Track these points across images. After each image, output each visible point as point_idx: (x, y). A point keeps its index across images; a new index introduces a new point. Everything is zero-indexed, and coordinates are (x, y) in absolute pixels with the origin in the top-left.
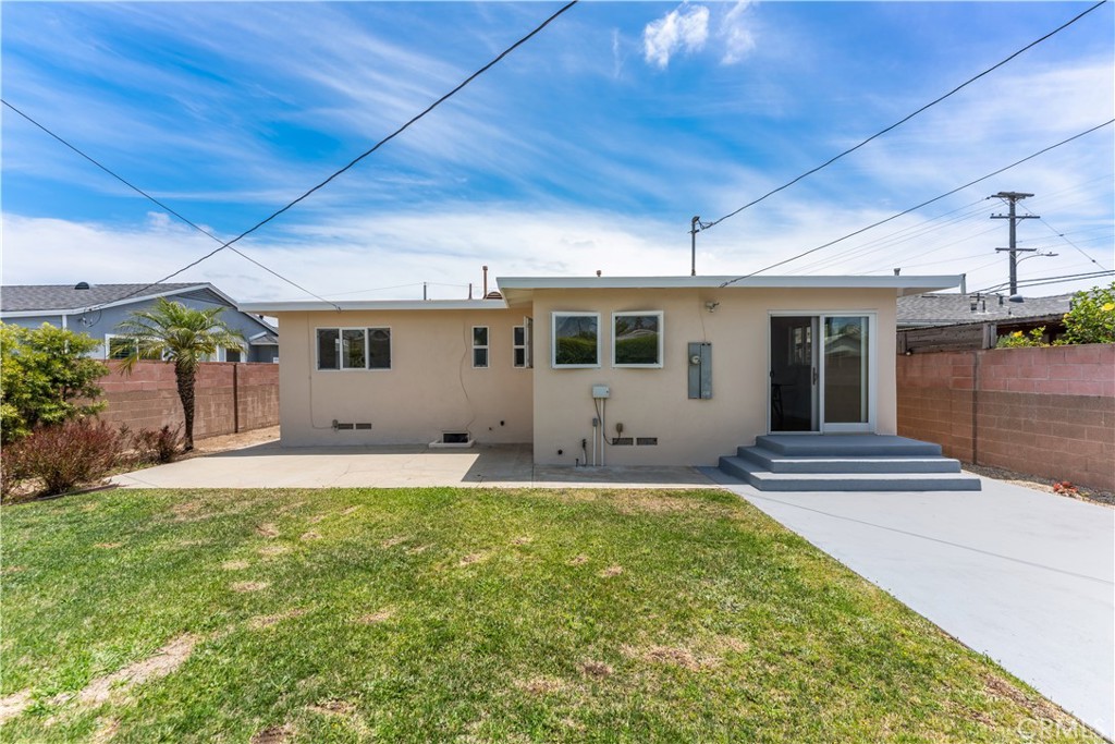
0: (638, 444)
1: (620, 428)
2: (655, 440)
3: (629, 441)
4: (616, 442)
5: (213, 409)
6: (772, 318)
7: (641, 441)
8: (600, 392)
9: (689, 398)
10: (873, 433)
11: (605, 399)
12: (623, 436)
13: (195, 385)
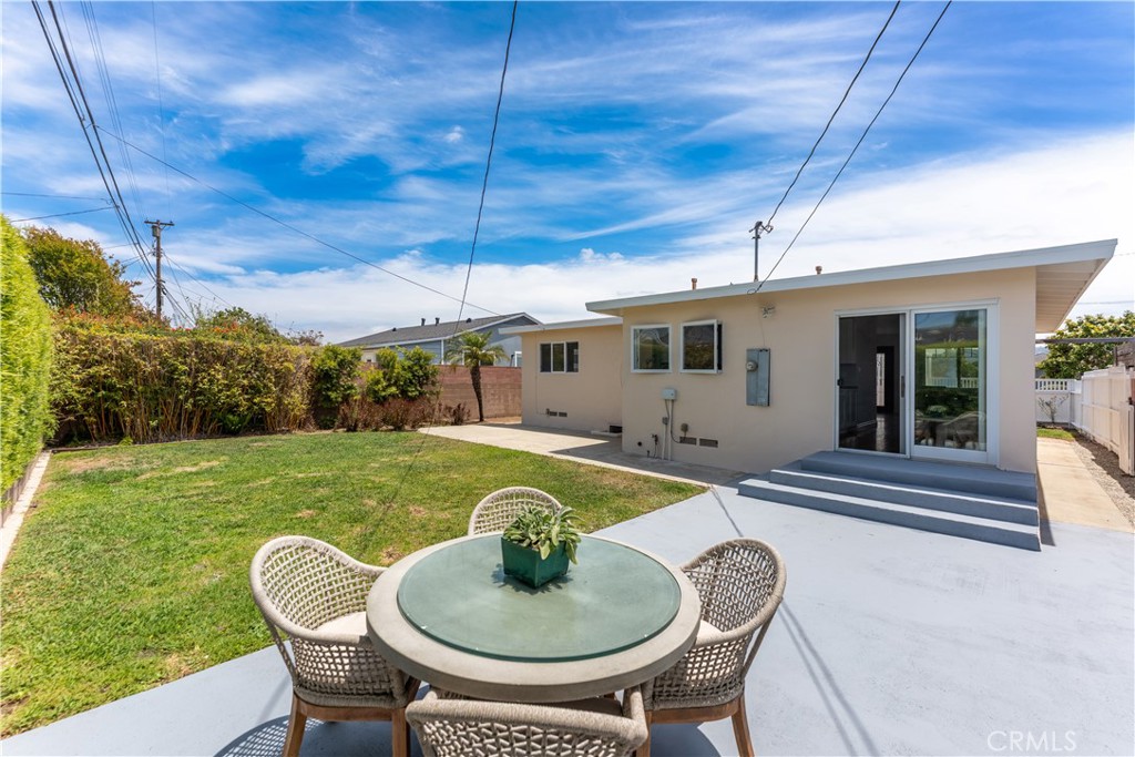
0: (701, 444)
1: (685, 428)
2: (717, 442)
3: (692, 441)
4: (683, 440)
5: (510, 398)
6: (841, 319)
7: (705, 442)
8: (669, 395)
9: (748, 404)
10: (995, 466)
11: (673, 401)
12: (688, 435)
13: (481, 381)
